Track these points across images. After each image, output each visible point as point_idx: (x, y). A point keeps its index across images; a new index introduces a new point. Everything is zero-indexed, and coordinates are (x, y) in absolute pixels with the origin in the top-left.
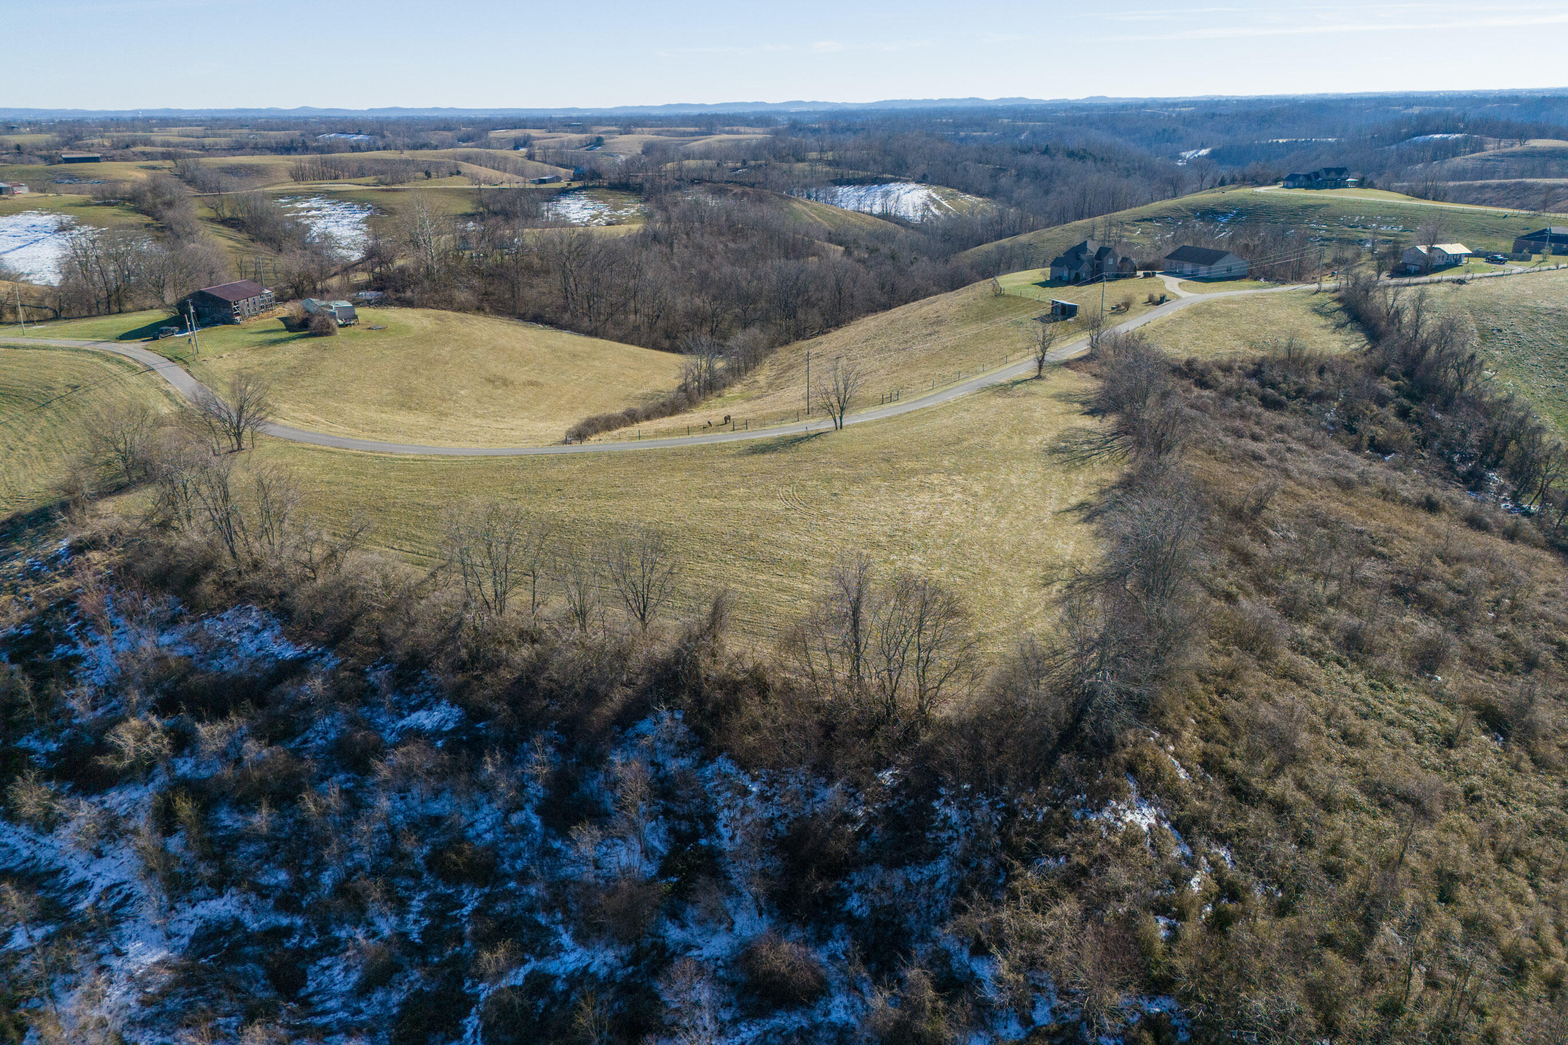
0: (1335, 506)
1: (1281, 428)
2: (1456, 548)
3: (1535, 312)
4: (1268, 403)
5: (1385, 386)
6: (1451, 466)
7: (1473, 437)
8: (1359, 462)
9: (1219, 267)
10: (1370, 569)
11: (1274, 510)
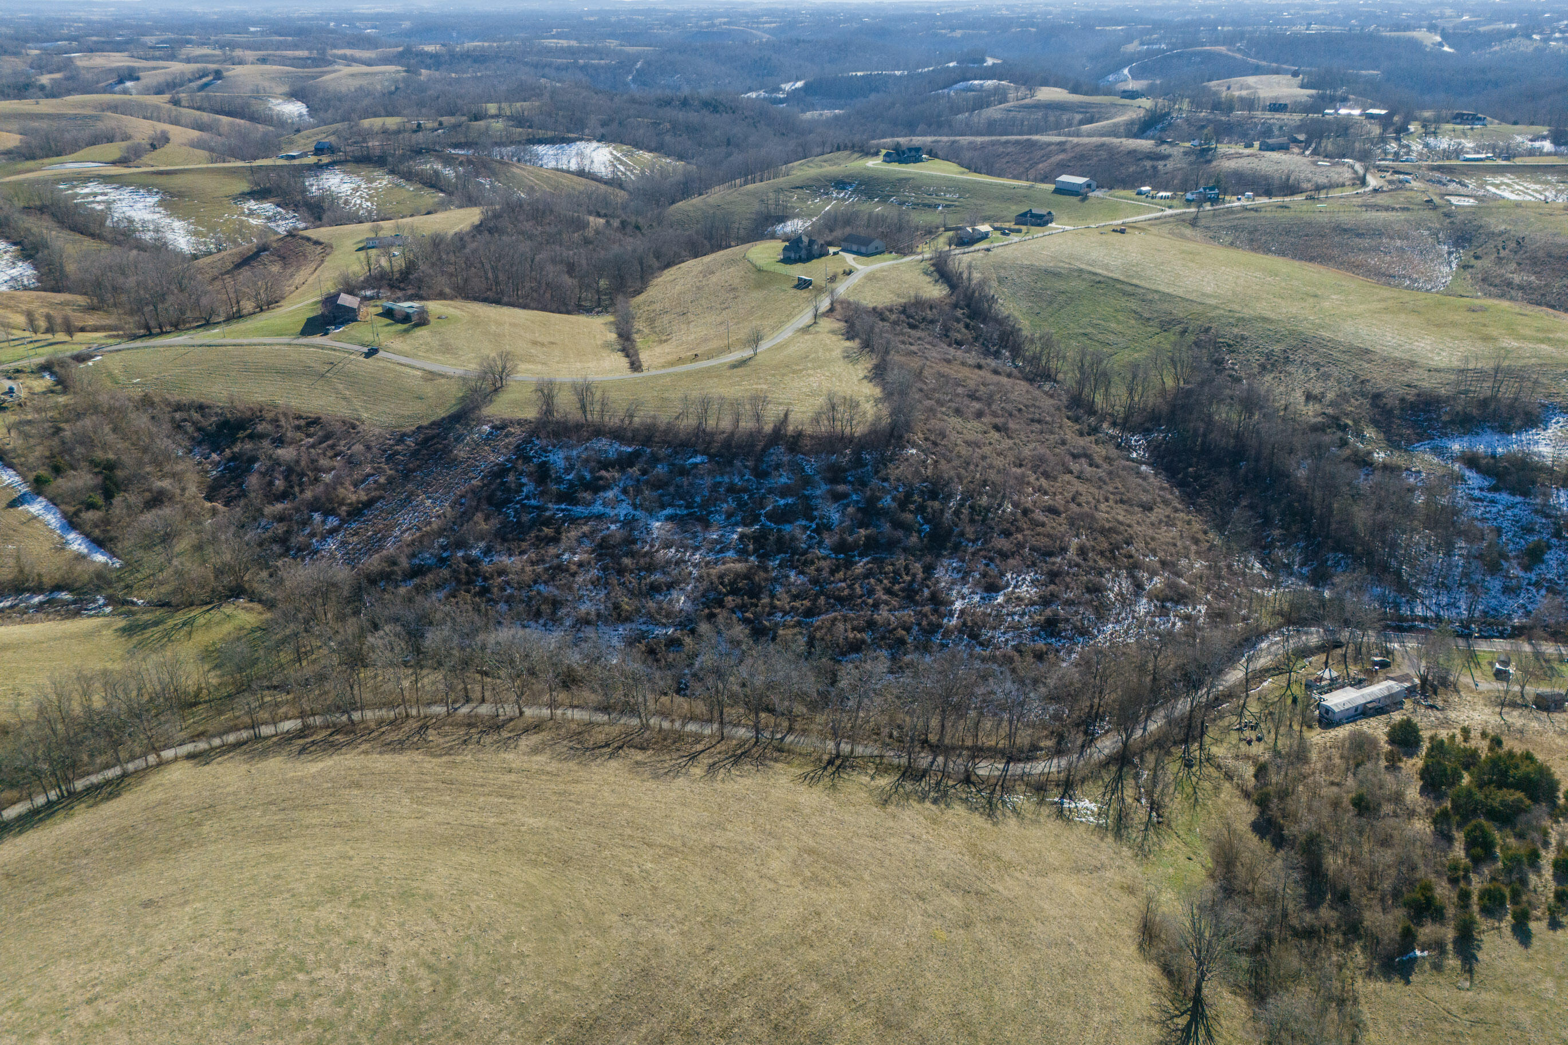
0: (945, 369)
1: (919, 338)
2: (988, 381)
3: (1022, 267)
4: (912, 327)
5: (959, 313)
6: (988, 350)
7: (995, 336)
8: (952, 351)
9: (871, 248)
10: (960, 390)
11: (926, 373)
